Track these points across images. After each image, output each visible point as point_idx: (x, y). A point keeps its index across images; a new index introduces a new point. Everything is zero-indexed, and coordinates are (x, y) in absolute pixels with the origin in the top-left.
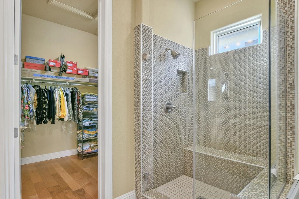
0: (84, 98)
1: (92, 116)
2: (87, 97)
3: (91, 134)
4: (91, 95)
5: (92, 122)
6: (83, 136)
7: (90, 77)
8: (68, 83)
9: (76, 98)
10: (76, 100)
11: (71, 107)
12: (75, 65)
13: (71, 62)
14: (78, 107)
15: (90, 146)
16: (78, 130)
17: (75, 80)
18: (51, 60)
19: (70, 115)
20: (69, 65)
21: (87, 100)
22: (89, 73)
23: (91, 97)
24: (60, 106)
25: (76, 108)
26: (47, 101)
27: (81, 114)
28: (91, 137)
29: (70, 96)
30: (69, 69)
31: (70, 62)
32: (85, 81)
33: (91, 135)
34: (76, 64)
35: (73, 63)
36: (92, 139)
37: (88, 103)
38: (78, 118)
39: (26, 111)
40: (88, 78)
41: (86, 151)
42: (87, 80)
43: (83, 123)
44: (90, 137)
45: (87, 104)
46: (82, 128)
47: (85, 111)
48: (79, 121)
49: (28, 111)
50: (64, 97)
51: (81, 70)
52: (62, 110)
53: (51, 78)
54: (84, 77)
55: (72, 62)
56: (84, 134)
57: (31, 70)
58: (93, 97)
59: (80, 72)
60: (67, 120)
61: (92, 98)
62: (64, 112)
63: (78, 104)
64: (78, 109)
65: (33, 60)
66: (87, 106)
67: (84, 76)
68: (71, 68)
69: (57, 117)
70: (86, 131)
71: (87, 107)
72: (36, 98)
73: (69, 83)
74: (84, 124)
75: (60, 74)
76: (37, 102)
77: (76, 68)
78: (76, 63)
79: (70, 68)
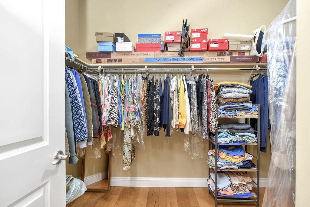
0: (221, 92)
1: (235, 126)
2: (225, 90)
3: (233, 161)
4: (233, 86)
5: (234, 138)
6: (218, 163)
7: (231, 52)
8: (193, 67)
9: (206, 93)
10: (205, 95)
11: (196, 109)
12: (204, 34)
13: (198, 31)
14: (209, 110)
15: (230, 183)
16: (210, 149)
17: (204, 61)
18: (167, 33)
19: (195, 123)
20: (195, 35)
21: (225, 96)
22: (229, 45)
23: (233, 90)
24: (179, 106)
25: (205, 111)
26: (159, 98)
27: (214, 122)
28: (233, 167)
29: (194, 88)
30: (195, 42)
31: (195, 30)
32: (222, 61)
33: (233, 164)
34: (207, 33)
35: (202, 30)
36: (234, 170)
37: (228, 100)
38: (209, 130)
39: (132, 114)
40: (228, 55)
41: (222, 193)
42: (226, 58)
43: (218, 139)
44: (231, 167)
45: (226, 103)
46: (216, 147)
47: (221, 116)
48: (210, 134)
49: (133, 114)
50: (185, 90)
51: (214, 42)
52: (180, 114)
53: (168, 62)
54: (220, 55)
55: (200, 30)
56: (220, 160)
57: (142, 53)
58: (236, 90)
59: (212, 46)
60: (190, 132)
61: (235, 92)
62: (184, 117)
63: (208, 104)
64: (208, 113)
65: (146, 38)
66: (226, 106)
67: (220, 52)
68: (199, 41)
69: (173, 125)
70: (223, 155)
71: (225, 108)
72: (144, 94)
73: (195, 67)
74: (220, 140)
75: (181, 53)
76: (147, 100)
77: (207, 39)
78: (205, 31)
79: (196, 40)
